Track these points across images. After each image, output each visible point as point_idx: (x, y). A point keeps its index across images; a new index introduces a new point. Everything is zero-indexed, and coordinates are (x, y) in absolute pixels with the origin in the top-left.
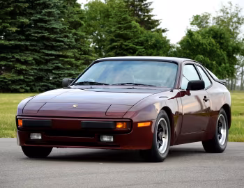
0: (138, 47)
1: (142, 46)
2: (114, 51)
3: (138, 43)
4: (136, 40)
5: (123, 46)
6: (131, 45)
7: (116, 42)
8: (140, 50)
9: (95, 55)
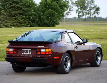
0: (22, 7)
1: (24, 6)
2: (12, 9)
3: (22, 5)
4: (22, 4)
5: (16, 7)
6: (19, 6)
7: (12, 4)
8: (23, 8)
9: (3, 11)
